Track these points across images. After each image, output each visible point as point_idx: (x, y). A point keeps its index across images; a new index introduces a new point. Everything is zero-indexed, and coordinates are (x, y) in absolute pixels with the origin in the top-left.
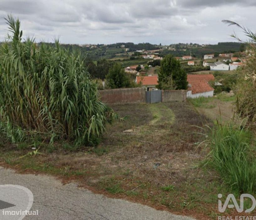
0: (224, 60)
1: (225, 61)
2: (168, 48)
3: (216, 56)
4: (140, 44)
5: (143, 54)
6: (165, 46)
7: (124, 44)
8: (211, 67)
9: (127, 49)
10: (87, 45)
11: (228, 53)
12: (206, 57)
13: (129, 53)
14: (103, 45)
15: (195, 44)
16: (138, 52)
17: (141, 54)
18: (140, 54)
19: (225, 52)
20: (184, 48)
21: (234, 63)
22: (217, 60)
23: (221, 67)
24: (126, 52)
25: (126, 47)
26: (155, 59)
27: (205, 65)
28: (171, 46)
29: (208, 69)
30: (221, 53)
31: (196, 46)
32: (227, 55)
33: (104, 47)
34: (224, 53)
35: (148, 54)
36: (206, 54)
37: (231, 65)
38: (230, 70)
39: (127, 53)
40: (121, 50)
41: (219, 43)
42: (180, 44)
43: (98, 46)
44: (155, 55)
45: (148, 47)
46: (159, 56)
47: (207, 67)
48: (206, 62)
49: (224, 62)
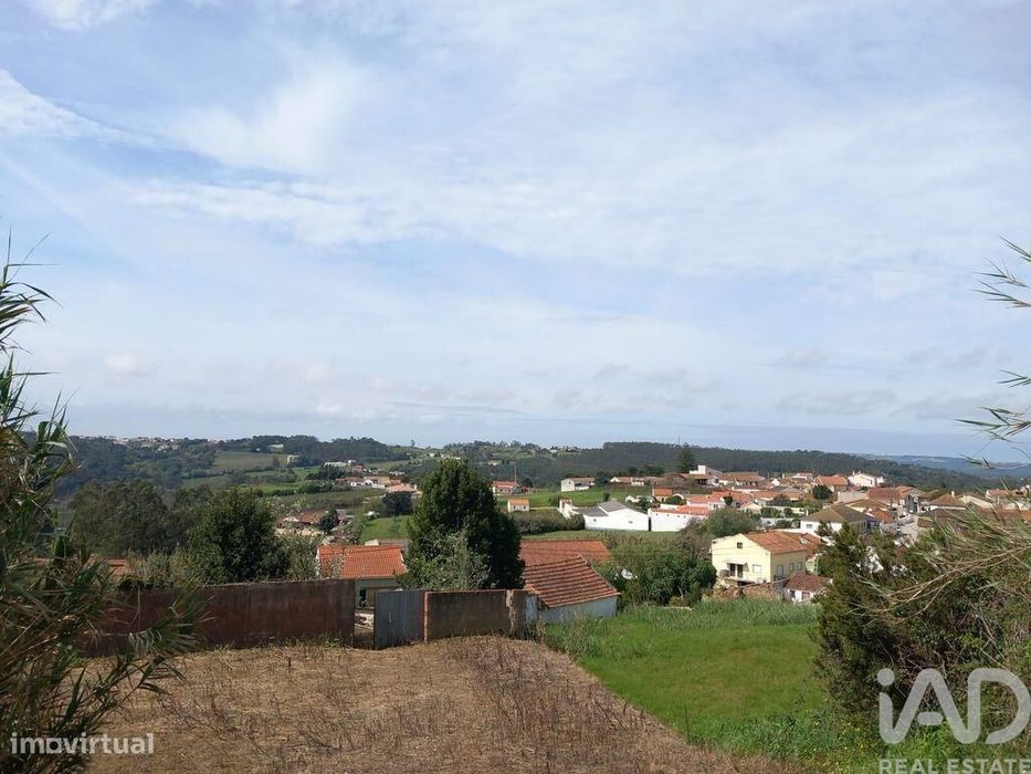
0: (629, 498)
1: (634, 500)
2: (437, 455)
3: (603, 481)
4: (339, 442)
5: (350, 474)
6: (429, 450)
7: (281, 439)
8: (589, 521)
9: (289, 458)
10: (146, 440)
11: (641, 474)
12: (567, 486)
13: (295, 469)
14: (206, 441)
15: (530, 446)
16: (331, 468)
17: (342, 474)
18: (336, 474)
19: (633, 472)
20: (490, 457)
21: (663, 506)
22: (607, 498)
23: (620, 519)
24: (288, 466)
25: (287, 451)
26: (392, 490)
27: (567, 510)
28: (448, 448)
29: (579, 525)
30: (619, 475)
31: (533, 451)
32: (637, 483)
33: (207, 448)
34: (625, 475)
35: (368, 474)
36: (567, 477)
37: (654, 514)
38: (653, 529)
39: (292, 472)
40: (267, 460)
41: (607, 445)
42: (478, 444)
43: (186, 443)
44: (392, 477)
45: (369, 452)
46: (405, 481)
47: (574, 517)
48: (569, 503)
49: (631, 505)
